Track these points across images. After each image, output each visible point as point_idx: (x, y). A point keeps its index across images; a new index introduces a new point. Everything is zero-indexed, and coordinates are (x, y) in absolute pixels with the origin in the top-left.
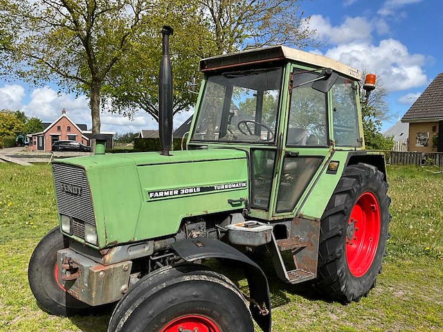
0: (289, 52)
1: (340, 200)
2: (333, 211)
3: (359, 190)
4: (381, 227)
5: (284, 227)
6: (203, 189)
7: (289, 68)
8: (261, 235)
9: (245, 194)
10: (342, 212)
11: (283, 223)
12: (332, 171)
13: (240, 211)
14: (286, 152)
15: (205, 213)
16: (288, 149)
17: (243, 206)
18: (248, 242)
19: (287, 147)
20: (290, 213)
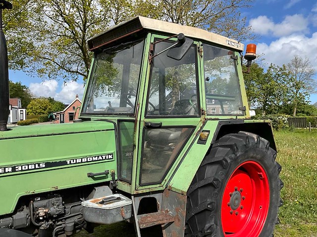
0: (147, 22)
1: (210, 171)
2: (202, 183)
3: (235, 160)
4: (272, 195)
5: (154, 200)
6: (48, 165)
7: (150, 38)
8: (114, 212)
9: (112, 167)
10: (211, 185)
11: (152, 196)
12: (202, 141)
13: (107, 184)
14: (146, 123)
15: (53, 189)
16: (147, 120)
17: (109, 179)
18: (100, 220)
19: (146, 117)
20: (158, 185)
